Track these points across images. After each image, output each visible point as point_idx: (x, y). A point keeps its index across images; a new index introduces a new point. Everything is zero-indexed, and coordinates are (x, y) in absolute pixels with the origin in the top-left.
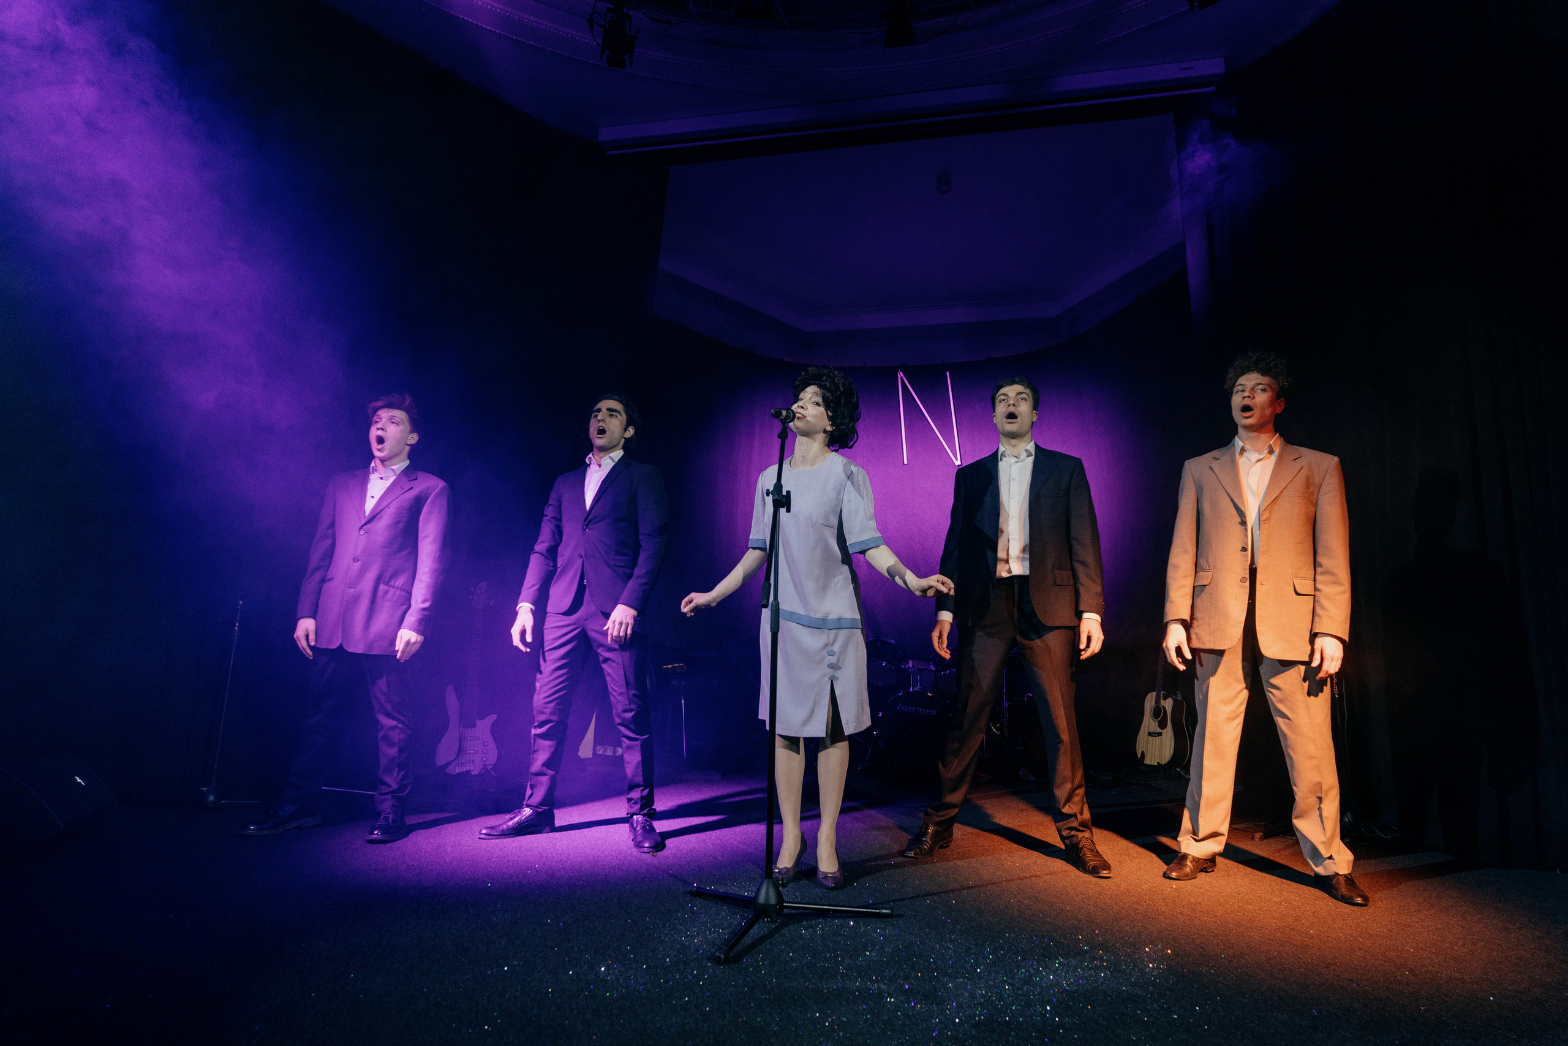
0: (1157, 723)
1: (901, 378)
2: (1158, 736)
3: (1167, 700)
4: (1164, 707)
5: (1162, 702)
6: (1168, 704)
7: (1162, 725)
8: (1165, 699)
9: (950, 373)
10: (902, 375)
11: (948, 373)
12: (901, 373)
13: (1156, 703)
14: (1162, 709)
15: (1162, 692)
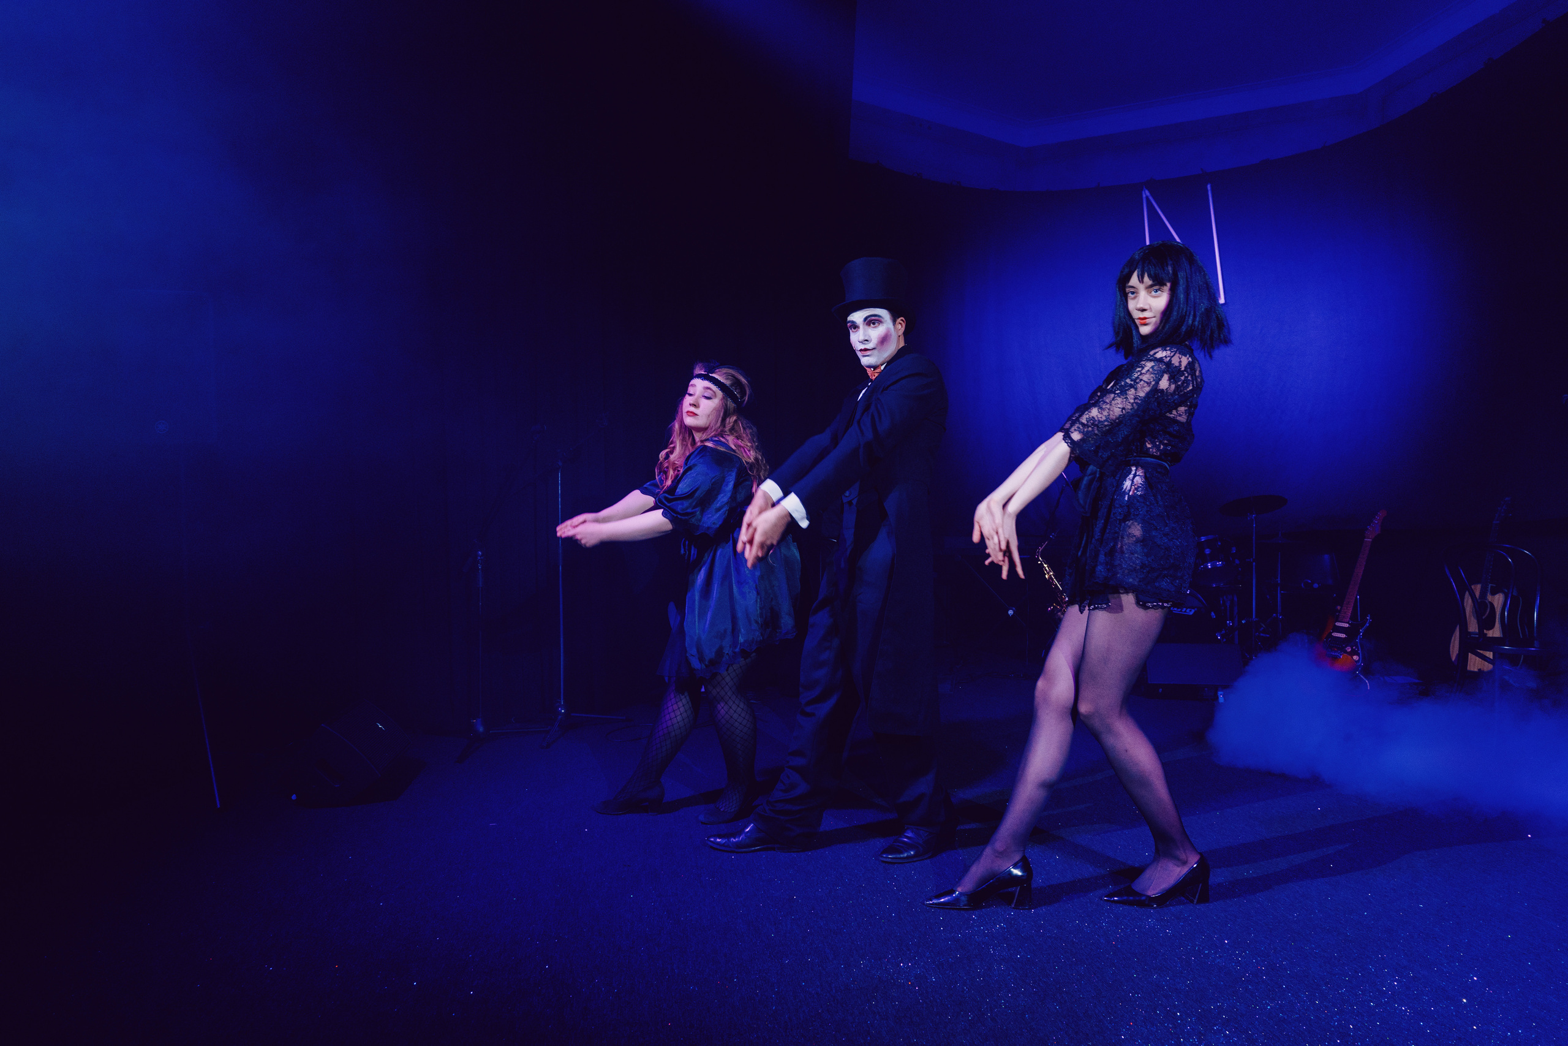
0: (1479, 622)
1: (1147, 197)
3: (1497, 596)
4: (1492, 605)
5: (1490, 598)
6: (1498, 600)
8: (1493, 593)
9: (1211, 187)
10: (1148, 193)
11: (1209, 187)
12: (1147, 192)
14: (1489, 605)
15: (1490, 585)
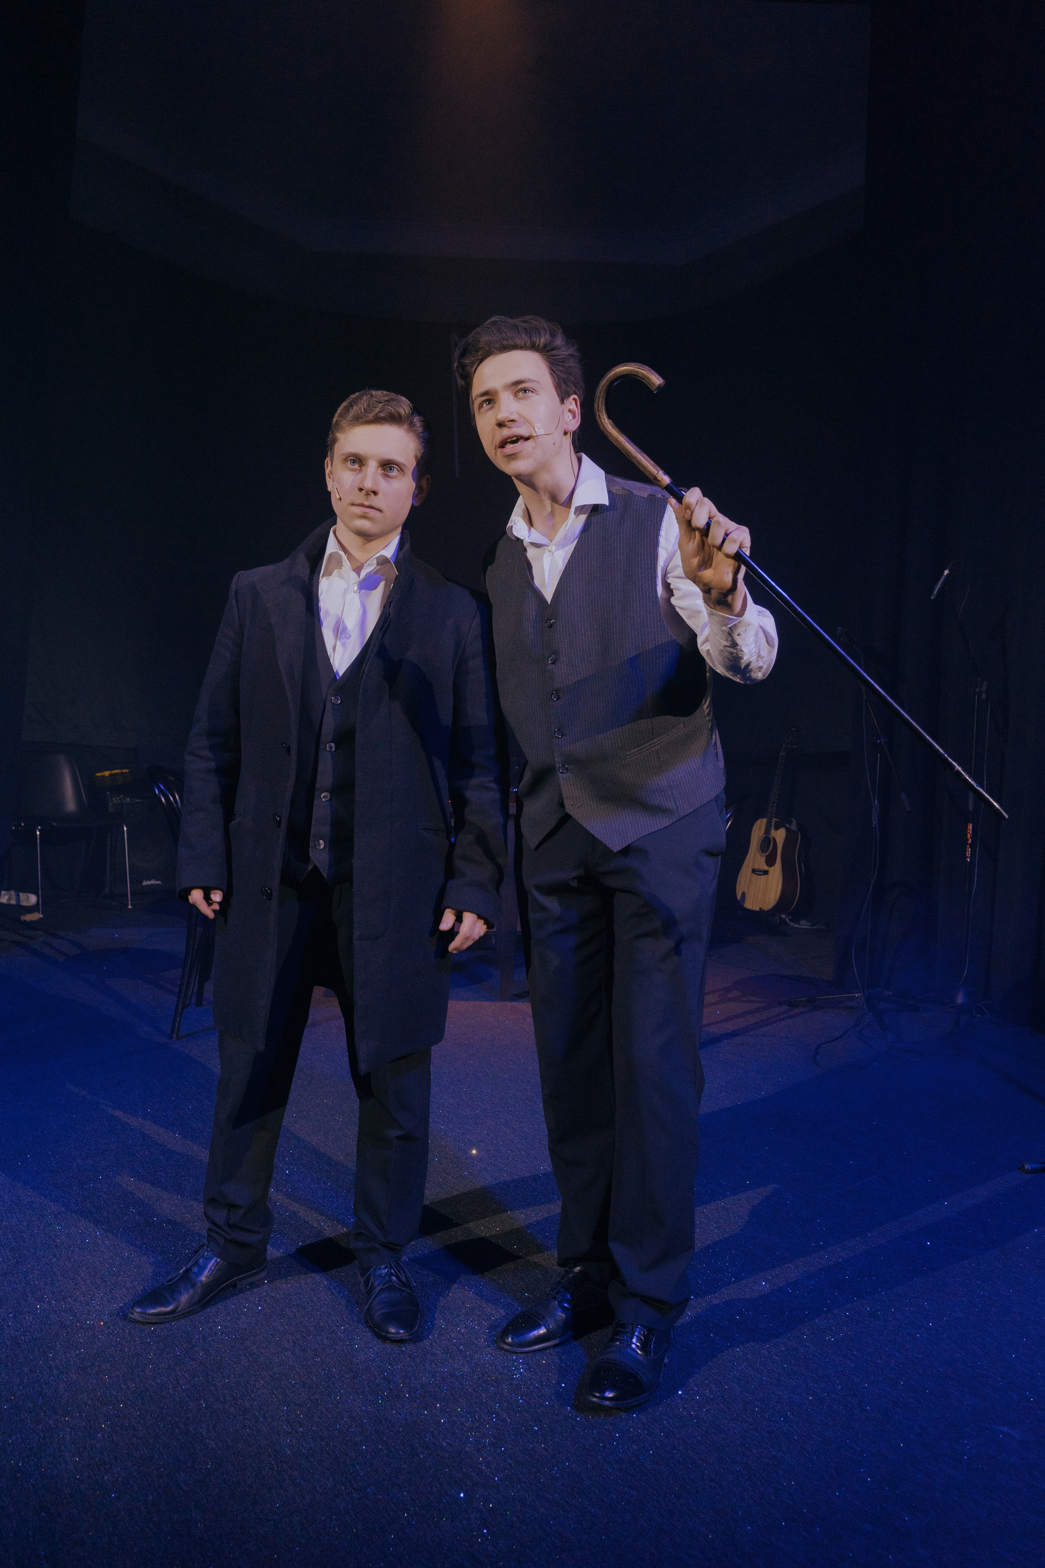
0: (764, 859)
2: (764, 875)
3: (780, 831)
4: (774, 839)
5: (773, 833)
6: (780, 836)
7: (770, 862)
8: (777, 828)
13: (765, 834)
14: (772, 841)
15: (774, 819)
